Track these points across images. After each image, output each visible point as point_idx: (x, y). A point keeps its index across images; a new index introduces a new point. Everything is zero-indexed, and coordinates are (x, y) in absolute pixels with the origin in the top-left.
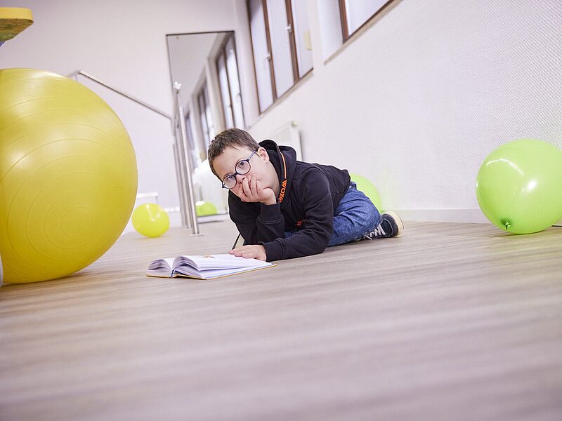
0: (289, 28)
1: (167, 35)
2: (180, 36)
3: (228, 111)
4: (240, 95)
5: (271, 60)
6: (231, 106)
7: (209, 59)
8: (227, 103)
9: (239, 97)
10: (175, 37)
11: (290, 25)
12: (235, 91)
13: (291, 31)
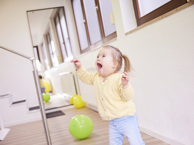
0: (97, 7)
1: (27, 12)
2: (34, 12)
3: (63, 46)
4: (69, 39)
5: (86, 23)
6: (64, 43)
7: (51, 18)
8: (62, 41)
9: (68, 40)
10: (32, 12)
11: (97, 6)
12: (66, 37)
13: (98, 9)
